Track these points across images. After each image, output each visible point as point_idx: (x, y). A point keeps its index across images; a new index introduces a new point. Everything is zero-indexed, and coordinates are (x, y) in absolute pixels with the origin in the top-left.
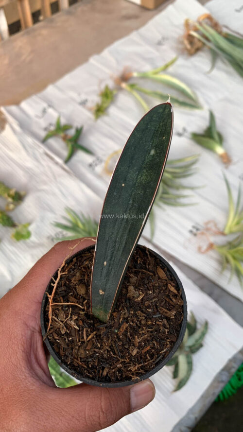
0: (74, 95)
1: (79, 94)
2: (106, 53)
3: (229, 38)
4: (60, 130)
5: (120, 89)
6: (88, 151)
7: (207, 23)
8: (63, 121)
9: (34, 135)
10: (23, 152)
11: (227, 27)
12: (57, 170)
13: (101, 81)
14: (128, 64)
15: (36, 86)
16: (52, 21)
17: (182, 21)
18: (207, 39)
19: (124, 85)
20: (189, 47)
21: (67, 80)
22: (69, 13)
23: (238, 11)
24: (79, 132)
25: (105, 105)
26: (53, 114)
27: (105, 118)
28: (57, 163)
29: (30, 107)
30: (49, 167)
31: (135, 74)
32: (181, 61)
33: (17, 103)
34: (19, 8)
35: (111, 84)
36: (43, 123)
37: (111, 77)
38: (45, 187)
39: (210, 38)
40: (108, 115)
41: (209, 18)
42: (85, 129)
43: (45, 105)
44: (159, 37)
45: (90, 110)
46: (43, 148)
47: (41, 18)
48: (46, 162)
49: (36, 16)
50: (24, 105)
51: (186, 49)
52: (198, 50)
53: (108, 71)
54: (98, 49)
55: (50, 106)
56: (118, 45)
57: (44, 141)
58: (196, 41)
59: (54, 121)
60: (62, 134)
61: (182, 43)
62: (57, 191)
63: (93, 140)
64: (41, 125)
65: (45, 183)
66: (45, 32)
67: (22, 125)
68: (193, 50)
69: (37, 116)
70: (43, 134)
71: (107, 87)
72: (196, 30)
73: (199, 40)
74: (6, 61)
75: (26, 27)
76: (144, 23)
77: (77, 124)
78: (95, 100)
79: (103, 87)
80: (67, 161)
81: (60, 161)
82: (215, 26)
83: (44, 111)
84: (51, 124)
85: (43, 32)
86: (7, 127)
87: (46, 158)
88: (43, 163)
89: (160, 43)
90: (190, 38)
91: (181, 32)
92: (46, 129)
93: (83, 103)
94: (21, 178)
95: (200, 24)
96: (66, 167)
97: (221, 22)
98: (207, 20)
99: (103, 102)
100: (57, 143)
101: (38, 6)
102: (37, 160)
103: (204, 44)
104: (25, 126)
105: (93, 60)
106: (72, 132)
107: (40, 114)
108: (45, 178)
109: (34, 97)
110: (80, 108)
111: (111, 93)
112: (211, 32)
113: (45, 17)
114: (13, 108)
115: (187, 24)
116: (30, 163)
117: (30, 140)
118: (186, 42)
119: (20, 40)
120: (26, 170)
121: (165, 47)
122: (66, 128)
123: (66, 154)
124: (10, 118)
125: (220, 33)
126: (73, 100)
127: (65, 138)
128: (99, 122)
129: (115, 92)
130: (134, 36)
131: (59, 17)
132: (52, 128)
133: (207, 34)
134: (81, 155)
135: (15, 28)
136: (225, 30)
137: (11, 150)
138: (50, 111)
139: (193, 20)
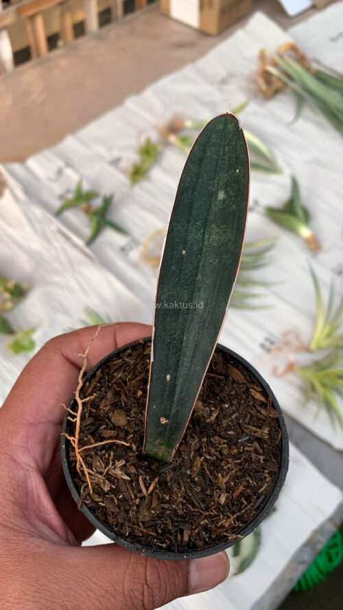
0: (102, 150)
1: (110, 150)
2: (149, 93)
3: (320, 77)
4: (81, 198)
5: (167, 144)
6: (120, 229)
7: (290, 56)
8: (86, 187)
9: (45, 206)
10: (28, 229)
11: (317, 62)
12: (76, 255)
13: (140, 132)
14: (179, 109)
15: (49, 136)
16: (74, 48)
17: (254, 52)
18: (290, 77)
19: (173, 138)
20: (264, 87)
21: (93, 129)
22: (99, 37)
23: (334, 40)
24: (108, 202)
25: (146, 166)
26: (72, 176)
27: (145, 184)
28: (75, 246)
29: (40, 166)
30: (64, 250)
31: (189, 124)
32: (253, 107)
33: (22, 160)
34: (29, 29)
35: (154, 136)
36: (58, 189)
37: (155, 127)
38: (57, 279)
39: (294, 76)
40: (149, 179)
41: (293, 49)
42: (116, 198)
43: (60, 163)
44: (223, 73)
45: (124, 171)
46: (55, 224)
47: (60, 43)
48: (60, 243)
49: (52, 41)
50: (32, 163)
51: (260, 90)
52: (277, 92)
53: (150, 118)
54: (138, 87)
55: (69, 164)
56: (166, 83)
57: (58, 214)
58: (274, 79)
59: (73, 187)
60: (83, 205)
61: (255, 82)
62: (73, 284)
63: (127, 214)
64: (54, 191)
65: (57, 272)
66: (63, 62)
67: (28, 191)
68: (270, 93)
69: (50, 179)
70: (57, 204)
71: (148, 141)
72: (275, 65)
73: (279, 79)
74: (9, 102)
75: (39, 55)
76: (202, 54)
77: (105, 191)
78: (131, 157)
79: (143, 140)
80: (90, 242)
81: (80, 243)
82: (301, 59)
83: (60, 172)
84: (68, 191)
85: (63, 63)
86: (7, 193)
87: (59, 237)
88: (56, 244)
89: (224, 82)
90: (267, 76)
91: (253, 67)
92: (61, 197)
93: (115, 162)
94: (24, 265)
95: (281, 56)
96: (87, 250)
97: (310, 55)
98: (290, 52)
99: (143, 162)
100: (77, 218)
101: (55, 28)
102: (46, 239)
103: (285, 85)
104: (32, 193)
105: (131, 103)
106: (97, 203)
107: (53, 176)
108: (56, 265)
109: (47, 153)
110: (111, 169)
111: (155, 149)
112: (295, 68)
113: (66, 42)
114: (16, 167)
115: (262, 57)
116: (36, 244)
117: (38, 212)
118: (261, 82)
119: (29, 72)
120: (32, 254)
121: (232, 87)
122: (90, 196)
123: (88, 232)
124: (11, 181)
125: (308, 69)
126: (101, 157)
127: (88, 211)
128: (137, 189)
129: (159, 148)
130: (188, 70)
131: (84, 43)
132: (71, 196)
133: (290, 71)
134: (109, 235)
135: (22, 56)
136: (315, 66)
137: (11, 225)
138: (68, 172)
139: (271, 51)
